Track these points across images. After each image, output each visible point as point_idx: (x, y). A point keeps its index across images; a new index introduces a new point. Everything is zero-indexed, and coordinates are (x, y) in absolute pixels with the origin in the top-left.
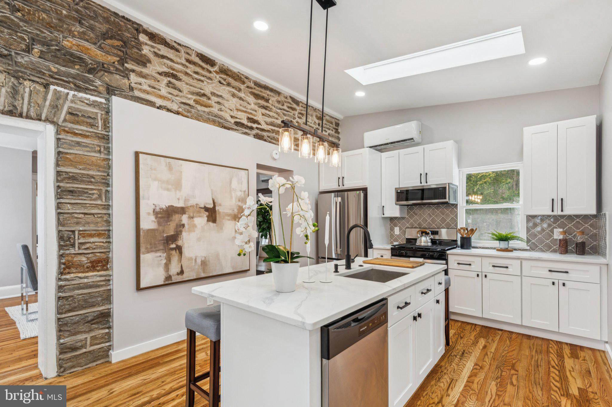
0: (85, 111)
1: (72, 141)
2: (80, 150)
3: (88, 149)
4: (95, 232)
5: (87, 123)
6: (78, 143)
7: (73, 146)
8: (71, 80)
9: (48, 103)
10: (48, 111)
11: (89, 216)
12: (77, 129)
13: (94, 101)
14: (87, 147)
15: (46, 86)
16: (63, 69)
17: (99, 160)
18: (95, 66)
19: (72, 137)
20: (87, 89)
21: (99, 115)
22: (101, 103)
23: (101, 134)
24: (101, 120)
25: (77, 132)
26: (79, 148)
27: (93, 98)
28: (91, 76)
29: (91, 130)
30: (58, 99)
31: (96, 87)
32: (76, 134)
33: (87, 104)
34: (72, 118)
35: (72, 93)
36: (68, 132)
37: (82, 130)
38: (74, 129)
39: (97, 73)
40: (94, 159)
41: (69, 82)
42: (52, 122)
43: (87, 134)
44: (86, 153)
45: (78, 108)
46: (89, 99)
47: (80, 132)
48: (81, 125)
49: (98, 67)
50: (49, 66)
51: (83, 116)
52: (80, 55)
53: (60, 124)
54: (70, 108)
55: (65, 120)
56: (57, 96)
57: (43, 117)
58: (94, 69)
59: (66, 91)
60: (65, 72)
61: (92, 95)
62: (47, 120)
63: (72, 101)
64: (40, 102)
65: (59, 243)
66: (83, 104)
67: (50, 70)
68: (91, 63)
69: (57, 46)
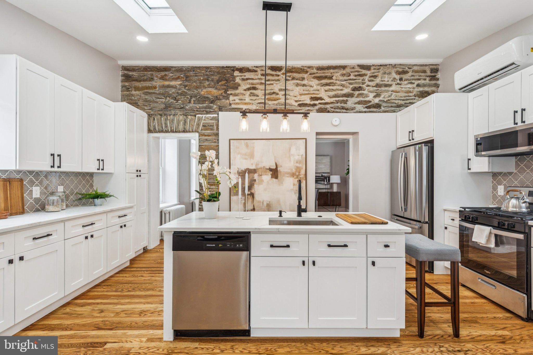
0: (209, 123)
1: (204, 139)
2: (207, 143)
3: (210, 142)
4: (213, 183)
5: (210, 129)
6: (206, 140)
7: (205, 141)
8: (204, 109)
9: (195, 123)
10: (196, 127)
11: (211, 175)
12: (206, 133)
13: (213, 117)
14: (210, 141)
15: (195, 116)
16: (201, 105)
17: (215, 146)
18: (214, 99)
19: (204, 137)
20: (210, 112)
21: (215, 123)
22: (216, 117)
23: (216, 133)
24: (216, 126)
25: (206, 134)
26: (207, 142)
27: (212, 116)
28: (212, 105)
29: (212, 132)
30: (199, 121)
31: (214, 109)
32: (206, 135)
33: (210, 119)
34: (204, 128)
35: (204, 116)
36: (203, 135)
37: (208, 133)
38: (205, 133)
39: (215, 102)
40: (212, 146)
41: (203, 111)
42: (198, 132)
43: (210, 134)
44: (209, 144)
45: (206, 123)
46: (210, 117)
47: (207, 134)
48: (208, 130)
49: (215, 99)
50: (196, 106)
51: (208, 126)
52: (208, 96)
53: (200, 132)
54: (203, 123)
55: (202, 130)
56: (200, 119)
57: (194, 131)
58: (213, 100)
59: (202, 116)
60: (202, 107)
61: (212, 114)
62: (195, 132)
63: (204, 120)
64: (193, 124)
65: (200, 188)
66: (208, 120)
67: (197, 108)
68: (212, 98)
69: (199, 95)
